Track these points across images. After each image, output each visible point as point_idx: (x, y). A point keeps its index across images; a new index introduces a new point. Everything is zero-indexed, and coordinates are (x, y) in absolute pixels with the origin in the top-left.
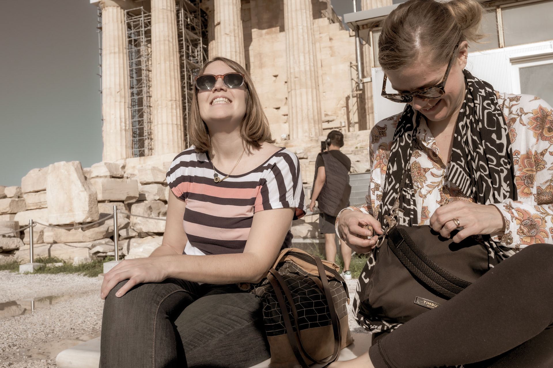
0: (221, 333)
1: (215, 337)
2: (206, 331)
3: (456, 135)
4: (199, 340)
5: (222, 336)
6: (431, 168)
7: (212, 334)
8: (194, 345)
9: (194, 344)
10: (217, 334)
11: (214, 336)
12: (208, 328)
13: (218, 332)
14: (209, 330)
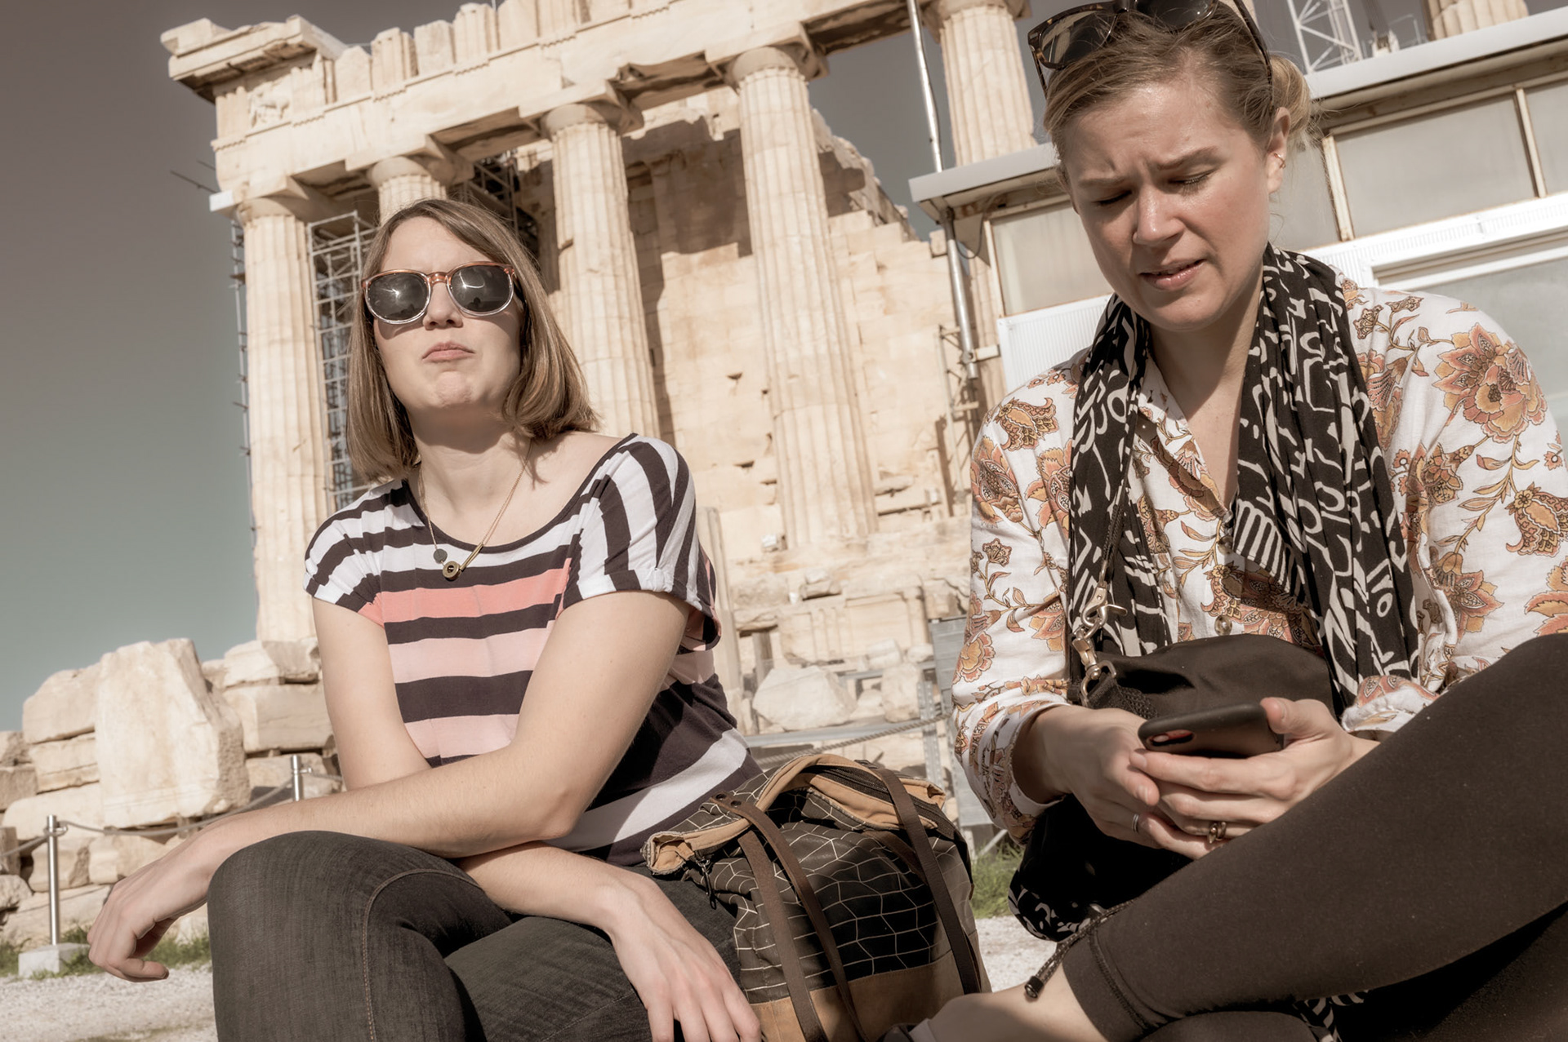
0: (608, 996)
1: (589, 1007)
2: (558, 989)
3: (1245, 422)
4: (540, 1017)
5: (610, 1004)
6: (1183, 514)
7: (581, 999)
8: (528, 1032)
9: (528, 1028)
10: (595, 997)
11: (585, 1005)
12: (566, 982)
13: (597, 992)
14: (568, 988)
